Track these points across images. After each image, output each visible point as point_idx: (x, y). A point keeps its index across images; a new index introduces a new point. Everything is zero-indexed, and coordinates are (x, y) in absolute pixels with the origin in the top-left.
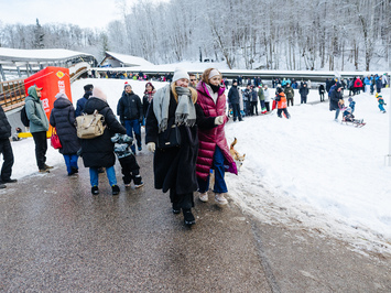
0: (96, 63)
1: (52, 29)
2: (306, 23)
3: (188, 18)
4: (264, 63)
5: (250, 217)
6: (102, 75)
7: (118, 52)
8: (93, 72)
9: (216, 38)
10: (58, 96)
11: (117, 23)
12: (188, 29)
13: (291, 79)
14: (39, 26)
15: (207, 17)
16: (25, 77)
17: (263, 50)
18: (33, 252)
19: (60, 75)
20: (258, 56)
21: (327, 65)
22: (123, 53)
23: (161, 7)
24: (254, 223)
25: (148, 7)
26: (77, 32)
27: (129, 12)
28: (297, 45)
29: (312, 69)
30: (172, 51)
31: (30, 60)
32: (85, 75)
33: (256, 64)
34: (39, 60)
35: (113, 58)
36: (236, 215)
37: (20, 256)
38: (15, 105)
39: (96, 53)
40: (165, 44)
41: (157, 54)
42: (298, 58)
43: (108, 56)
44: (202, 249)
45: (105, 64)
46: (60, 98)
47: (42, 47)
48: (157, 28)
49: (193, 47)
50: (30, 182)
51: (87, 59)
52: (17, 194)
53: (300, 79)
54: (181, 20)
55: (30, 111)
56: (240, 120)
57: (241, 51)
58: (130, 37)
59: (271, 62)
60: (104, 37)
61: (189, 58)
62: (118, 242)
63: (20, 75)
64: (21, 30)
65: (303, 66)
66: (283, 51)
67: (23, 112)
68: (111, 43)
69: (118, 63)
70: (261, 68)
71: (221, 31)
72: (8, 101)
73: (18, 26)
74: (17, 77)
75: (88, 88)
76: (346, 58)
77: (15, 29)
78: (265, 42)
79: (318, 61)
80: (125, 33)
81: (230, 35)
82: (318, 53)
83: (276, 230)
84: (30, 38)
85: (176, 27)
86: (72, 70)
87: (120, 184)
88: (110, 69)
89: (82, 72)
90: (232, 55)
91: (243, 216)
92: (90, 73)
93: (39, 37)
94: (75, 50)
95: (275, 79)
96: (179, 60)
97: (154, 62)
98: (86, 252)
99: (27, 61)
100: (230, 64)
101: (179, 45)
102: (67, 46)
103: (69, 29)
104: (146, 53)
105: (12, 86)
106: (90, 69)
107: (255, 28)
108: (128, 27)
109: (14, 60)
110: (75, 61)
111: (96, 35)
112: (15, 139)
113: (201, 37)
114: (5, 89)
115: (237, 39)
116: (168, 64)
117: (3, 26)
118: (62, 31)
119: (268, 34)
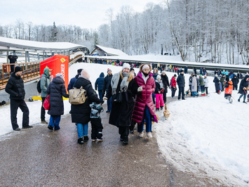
0: (88, 52)
1: (63, 29)
3: (155, 24)
4: (209, 57)
5: (170, 165)
6: (92, 60)
7: (104, 46)
8: (86, 58)
9: (174, 38)
11: (105, 26)
12: (154, 31)
13: (229, 71)
14: (55, 27)
15: (168, 24)
16: (41, 60)
17: (209, 48)
18: (30, 170)
19: (63, 60)
20: (205, 52)
22: (107, 46)
23: (136, 16)
24: (172, 170)
25: (128, 15)
26: (79, 31)
27: (114, 19)
28: (236, 46)
30: (141, 46)
31: (46, 49)
32: (80, 60)
33: (203, 59)
34: (51, 50)
35: (100, 50)
36: (161, 163)
37: (22, 171)
38: (33, 78)
39: (89, 45)
40: (137, 41)
41: (131, 48)
42: (236, 55)
43: (97, 48)
44: (132, 181)
45: (94, 53)
47: (55, 40)
48: (133, 30)
49: (157, 44)
51: (83, 49)
52: (26, 135)
53: (237, 71)
54: (150, 25)
55: (43, 84)
56: (183, 99)
57: (192, 49)
58: (113, 35)
59: (215, 57)
60: (96, 35)
61: (153, 52)
62: (81, 170)
63: (39, 58)
64: (44, 29)
65: (240, 61)
66: (225, 50)
67: (39, 83)
68: (100, 39)
69: (103, 53)
70: (207, 61)
71: (178, 34)
72: (29, 75)
73: (42, 26)
74: (37, 59)
75: (80, 71)
77: (40, 28)
78: (211, 43)
80: (110, 33)
81: (185, 37)
83: (187, 176)
84: (48, 34)
85: (146, 30)
86: (72, 57)
88: (98, 57)
89: (79, 58)
90: (185, 51)
91: (166, 164)
92: (84, 59)
93: (54, 34)
94: (76, 43)
95: (217, 70)
96: (146, 52)
97: (129, 54)
98: (60, 174)
99: (44, 50)
100: (183, 57)
101: (147, 42)
102: (71, 40)
103: (73, 29)
104: (123, 47)
105: (33, 66)
106: (84, 56)
107: (204, 32)
108: (113, 29)
109: (36, 49)
110: (75, 50)
111: (91, 33)
112: (31, 100)
113: (163, 37)
114: (29, 67)
115: (190, 40)
116: (138, 56)
117: (33, 27)
118: (69, 30)
119: (213, 37)
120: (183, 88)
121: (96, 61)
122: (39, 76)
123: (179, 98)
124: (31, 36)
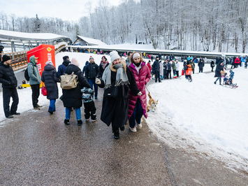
0: (71, 42)
1: (45, 21)
2: (205, 21)
3: (129, 17)
4: (176, 46)
5: (162, 143)
6: (74, 50)
7: (85, 36)
8: (69, 48)
9: (147, 29)
10: (47, 63)
11: (85, 18)
12: (129, 23)
13: (193, 56)
14: (38, 19)
15: (141, 16)
16: (27, 50)
17: (176, 37)
19: (49, 49)
20: (173, 41)
21: (217, 48)
22: (88, 37)
23: (113, 9)
24: (166, 148)
25: (105, 9)
26: (61, 23)
27: (93, 11)
28: (198, 35)
29: (208, 50)
30: (118, 37)
31: (31, 39)
32: (64, 50)
33: (172, 46)
34: (36, 40)
35: (82, 40)
36: (154, 142)
37: (20, 160)
38: (21, 67)
39: (71, 36)
40: (114, 32)
41: (109, 38)
42: (198, 43)
43: (78, 38)
44: (131, 162)
45: (77, 43)
46: (49, 65)
47: (38, 31)
48: (110, 22)
49: (132, 35)
50: (28, 115)
51: (66, 40)
52: (20, 122)
53: (199, 57)
54: (125, 17)
55: (30, 72)
56: (160, 81)
57: (162, 38)
58: (93, 27)
59: (181, 45)
60: (77, 27)
61: (129, 41)
62: (80, 155)
63: (25, 48)
64: (27, 21)
65: (202, 48)
66: (189, 39)
67: (26, 72)
68: (81, 30)
69: (84, 43)
70: (174, 49)
71: (150, 25)
72: (17, 64)
73: (25, 18)
74: (23, 49)
75: (65, 58)
76: (230, 44)
77: (23, 20)
78: (178, 33)
79: (212, 45)
80: (90, 24)
81: (155, 28)
82: (212, 40)
83: (178, 152)
84: (32, 26)
85: (122, 22)
86: (57, 46)
87: (83, 119)
88: (80, 47)
89: (63, 47)
90: (156, 40)
91: (158, 142)
92: (67, 49)
93: (37, 25)
94: (58, 34)
95: (183, 56)
96: (123, 42)
97: (107, 43)
98: (60, 160)
99: (29, 40)
100: (155, 45)
101: (123, 32)
102: (54, 32)
103: (56, 21)
104: (102, 37)
105: (19, 55)
107: (172, 23)
108: (92, 21)
109: (22, 40)
110: (58, 41)
111: (72, 25)
112: (19, 88)
113: (137, 29)
114: (15, 56)
115: (160, 30)
116: (116, 45)
117: (16, 18)
118: (52, 22)
119: (180, 28)
120: (159, 72)
121: (79, 50)
122: (26, 65)
123: (156, 81)
124: (15, 28)
